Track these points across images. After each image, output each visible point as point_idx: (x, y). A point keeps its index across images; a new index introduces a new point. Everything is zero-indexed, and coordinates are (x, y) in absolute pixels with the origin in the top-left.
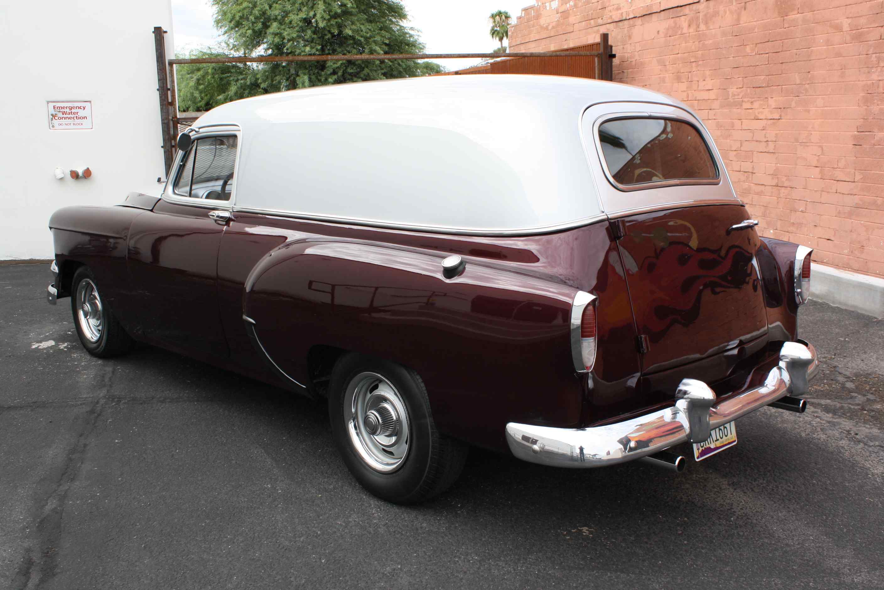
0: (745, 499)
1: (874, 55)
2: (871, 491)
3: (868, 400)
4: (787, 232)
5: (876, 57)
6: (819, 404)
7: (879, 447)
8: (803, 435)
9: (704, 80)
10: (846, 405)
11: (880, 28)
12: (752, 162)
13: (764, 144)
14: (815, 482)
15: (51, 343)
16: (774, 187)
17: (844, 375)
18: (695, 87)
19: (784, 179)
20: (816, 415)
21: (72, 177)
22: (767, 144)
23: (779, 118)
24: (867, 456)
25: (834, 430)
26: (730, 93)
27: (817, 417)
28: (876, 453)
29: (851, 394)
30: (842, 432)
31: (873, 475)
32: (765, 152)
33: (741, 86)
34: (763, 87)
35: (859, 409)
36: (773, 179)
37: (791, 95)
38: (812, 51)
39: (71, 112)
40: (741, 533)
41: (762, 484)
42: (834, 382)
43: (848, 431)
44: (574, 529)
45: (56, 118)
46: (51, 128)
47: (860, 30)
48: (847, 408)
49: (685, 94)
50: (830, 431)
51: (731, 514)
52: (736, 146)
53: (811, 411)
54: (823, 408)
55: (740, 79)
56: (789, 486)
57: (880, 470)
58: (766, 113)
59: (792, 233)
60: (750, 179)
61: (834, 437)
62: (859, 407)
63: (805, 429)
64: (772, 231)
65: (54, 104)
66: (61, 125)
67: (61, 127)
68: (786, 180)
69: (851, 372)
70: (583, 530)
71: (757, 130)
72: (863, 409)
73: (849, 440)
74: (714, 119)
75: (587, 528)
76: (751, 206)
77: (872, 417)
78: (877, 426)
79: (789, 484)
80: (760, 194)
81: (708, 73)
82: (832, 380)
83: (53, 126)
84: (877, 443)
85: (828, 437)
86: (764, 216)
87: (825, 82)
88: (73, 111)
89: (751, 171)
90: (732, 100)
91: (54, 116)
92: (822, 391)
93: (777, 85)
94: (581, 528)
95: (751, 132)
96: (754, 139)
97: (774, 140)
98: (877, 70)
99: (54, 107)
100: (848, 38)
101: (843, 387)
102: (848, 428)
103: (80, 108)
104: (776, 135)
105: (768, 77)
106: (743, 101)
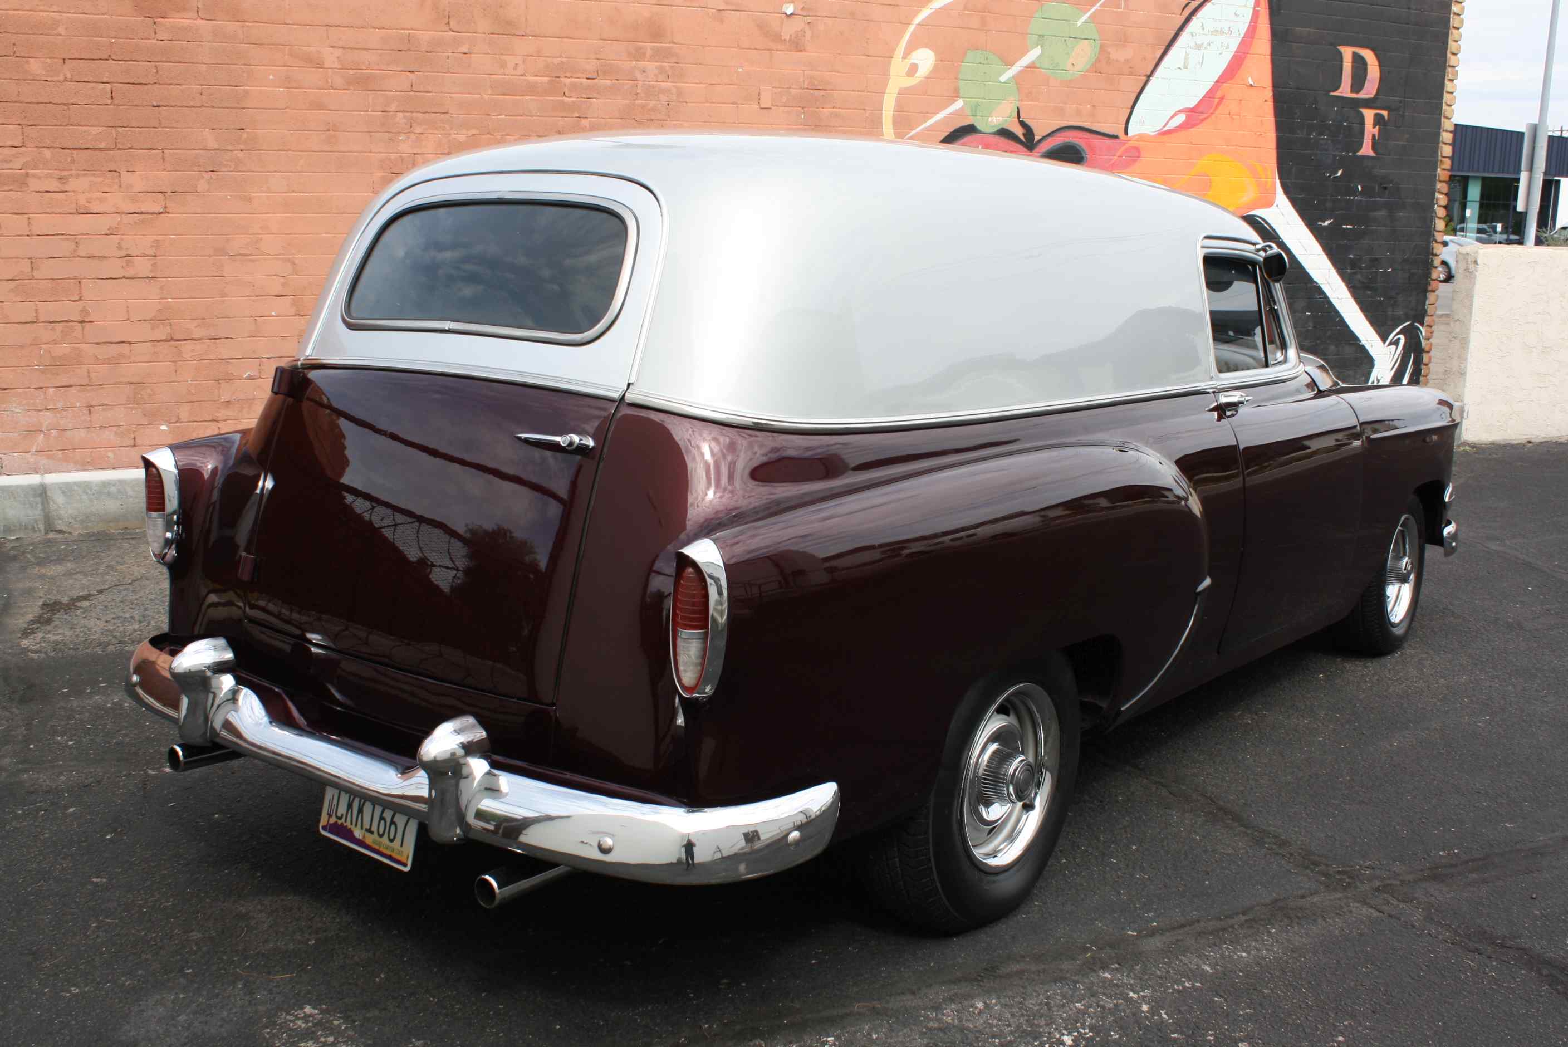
1: (401, 114)
5: (405, 117)
11: (408, 74)
12: (80, 299)
13: (117, 262)
16: (159, 343)
19: (190, 325)
23: (162, 211)
32: (124, 277)
33: (15, 143)
34: (100, 149)
36: (153, 328)
37: (195, 169)
38: (246, 92)
47: (364, 71)
52: (11, 270)
55: (13, 128)
58: (117, 203)
60: (78, 335)
76: (88, 387)
87: (290, 150)
93: (149, 147)
95: (67, 239)
97: (151, 252)
98: (408, 138)
100: (339, 81)
104: (157, 244)
105: (113, 130)
106: (27, 175)
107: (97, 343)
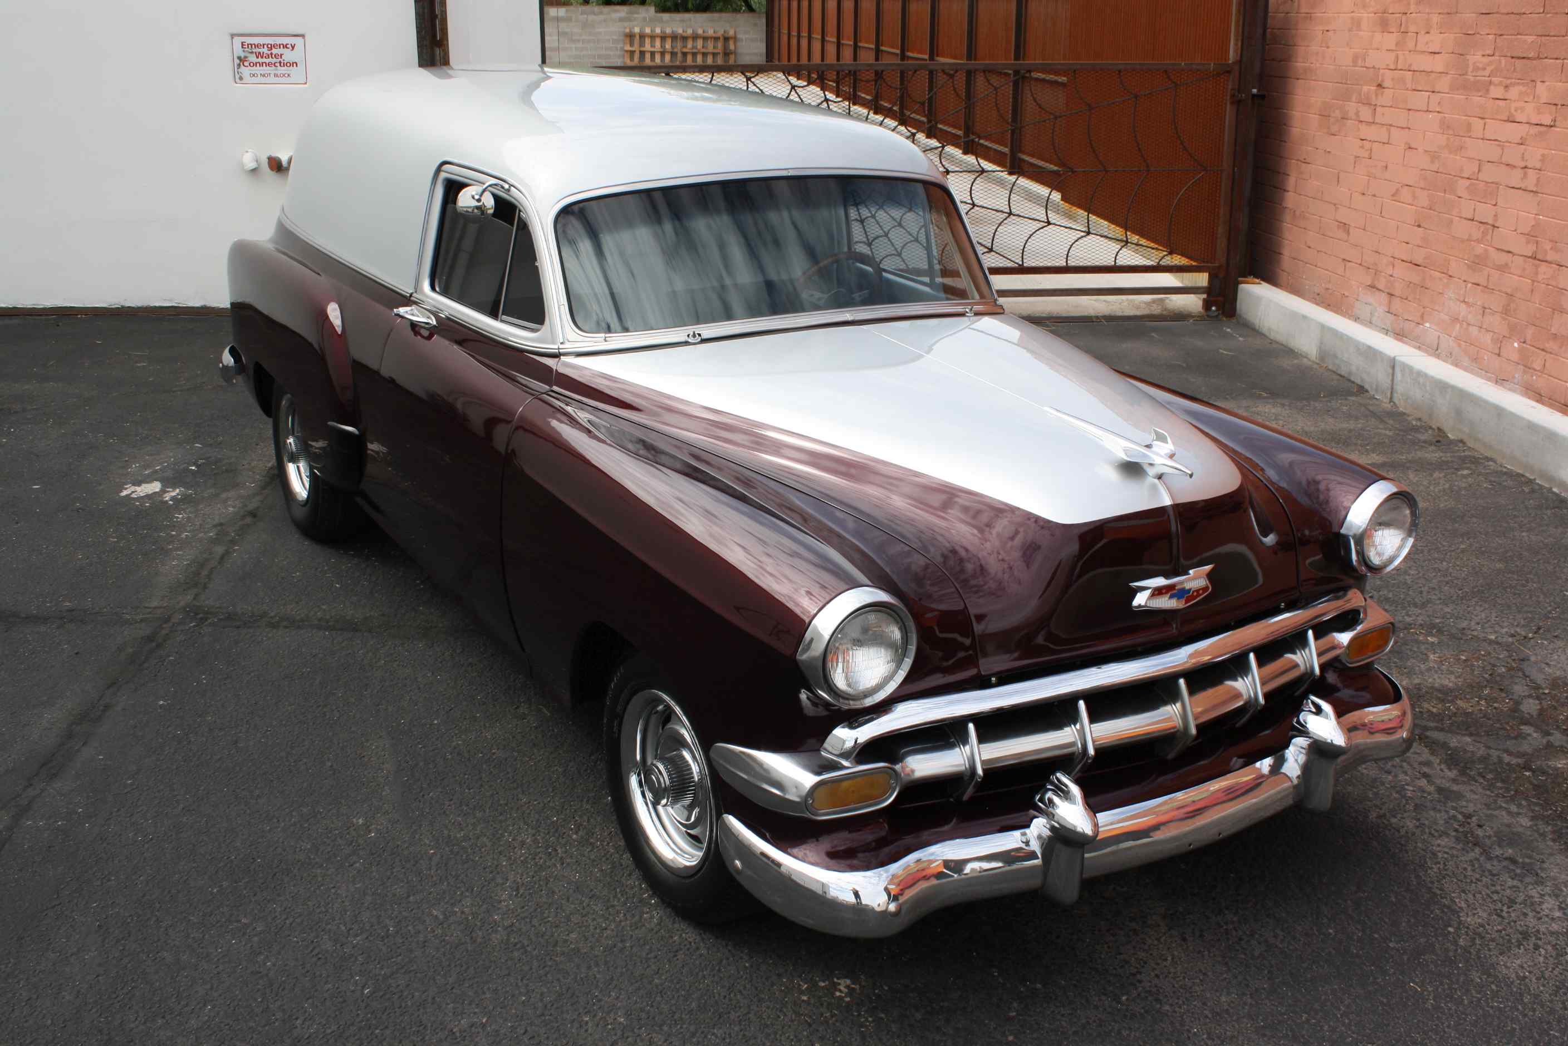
0: (1176, 953)
2: (1432, 966)
3: (1549, 745)
4: (1543, 350)
6: (1445, 745)
7: (1505, 863)
8: (1373, 815)
9: (1428, 33)
10: (1497, 753)
12: (1495, 205)
13: (1518, 173)
14: (1331, 931)
15: (156, 487)
16: (1530, 259)
17: (1531, 680)
18: (1411, 45)
19: (1548, 246)
20: (1425, 769)
21: (271, 168)
22: (1525, 174)
23: (1552, 124)
24: (1472, 881)
25: (1440, 811)
26: (1471, 63)
27: (1425, 775)
28: (1494, 875)
29: (1522, 727)
30: (1454, 817)
31: (1458, 928)
32: (1520, 189)
33: (1490, 52)
34: (1529, 58)
35: (1518, 765)
36: (1528, 242)
39: (272, 54)
40: (1125, 1033)
41: (1226, 923)
42: (1504, 695)
43: (1469, 816)
44: (824, 982)
45: (246, 64)
46: (238, 80)
48: (1496, 760)
49: (1393, 55)
50: (1432, 813)
51: (1132, 984)
52: (1469, 169)
53: (1420, 759)
54: (1447, 754)
55: (1491, 37)
56: (1276, 936)
57: (1479, 917)
58: (1528, 112)
59: (1551, 353)
60: (1489, 237)
61: (1430, 828)
62: (1520, 761)
63: (1384, 804)
64: (1516, 345)
65: (244, 39)
66: (254, 75)
67: (254, 80)
68: (1551, 249)
69: (1550, 674)
70: (839, 984)
71: (1510, 142)
72: (1527, 767)
73: (1457, 839)
74: (1438, 112)
75: (848, 982)
76: (1486, 289)
77: (1536, 787)
78: (1533, 811)
79: (1279, 932)
80: (1503, 268)
81: (1435, 19)
82: (1501, 690)
83: (241, 78)
84: (1510, 851)
85: (1417, 827)
86: (1506, 314)
88: (274, 51)
89: (1490, 222)
90: (1472, 79)
91: (242, 60)
92: (1467, 714)
93: (1555, 56)
94: (839, 981)
95: (1499, 145)
96: (1504, 160)
97: (1538, 166)
99: (242, 45)
101: (1515, 709)
102: (1471, 808)
103: (285, 46)
104: (1543, 158)
105: (1540, 38)
106: (1491, 82)
107: (1498, 249)
